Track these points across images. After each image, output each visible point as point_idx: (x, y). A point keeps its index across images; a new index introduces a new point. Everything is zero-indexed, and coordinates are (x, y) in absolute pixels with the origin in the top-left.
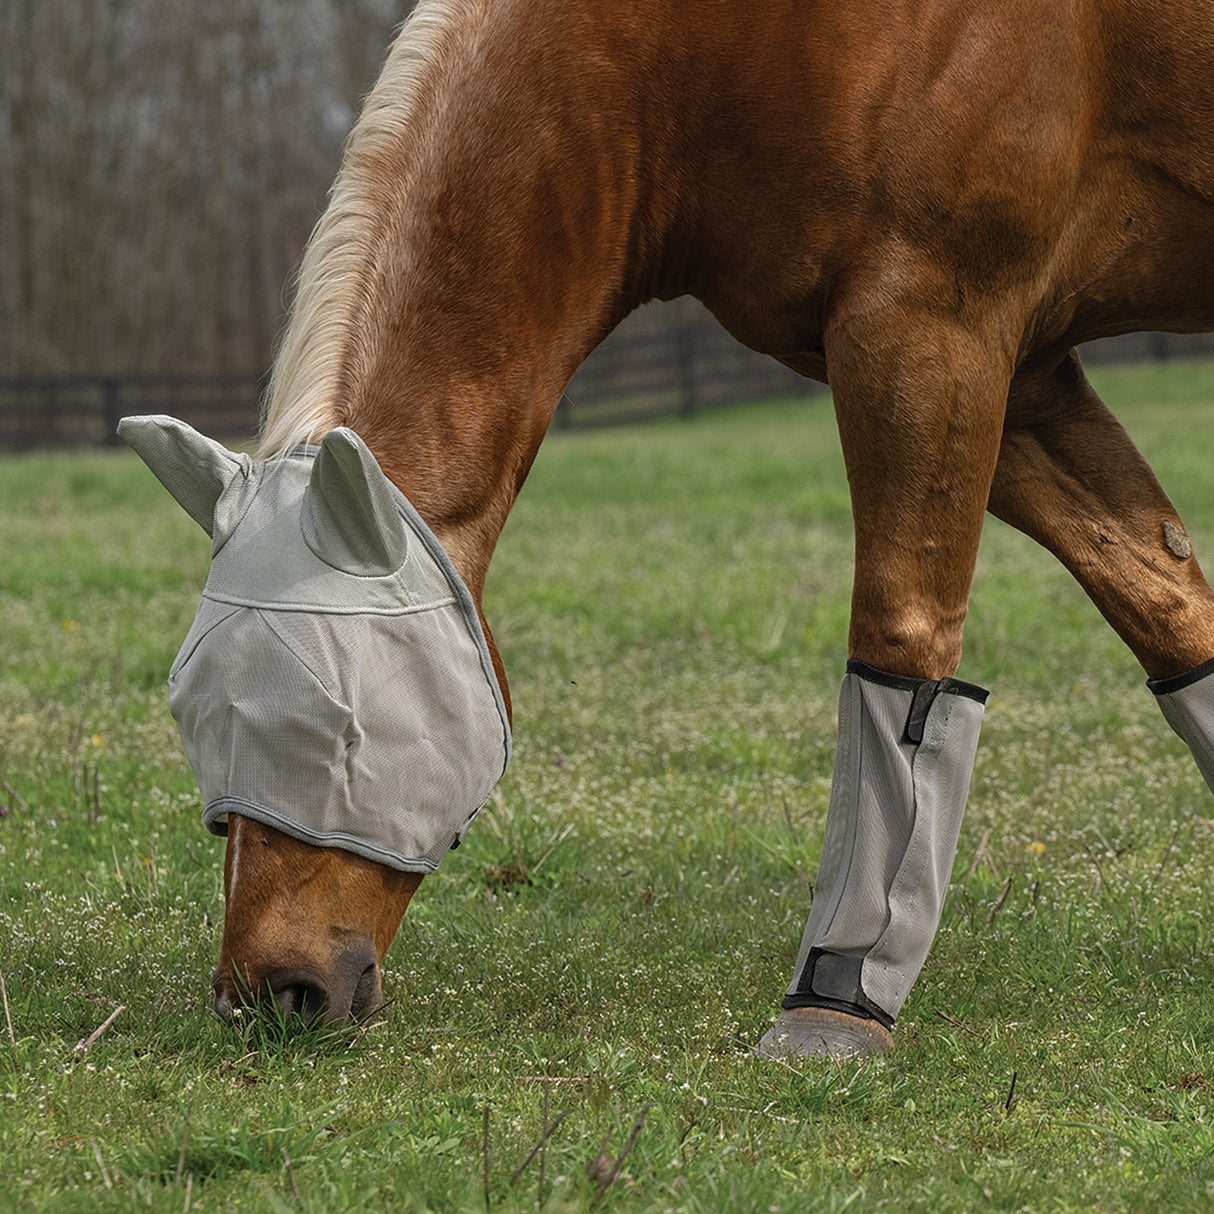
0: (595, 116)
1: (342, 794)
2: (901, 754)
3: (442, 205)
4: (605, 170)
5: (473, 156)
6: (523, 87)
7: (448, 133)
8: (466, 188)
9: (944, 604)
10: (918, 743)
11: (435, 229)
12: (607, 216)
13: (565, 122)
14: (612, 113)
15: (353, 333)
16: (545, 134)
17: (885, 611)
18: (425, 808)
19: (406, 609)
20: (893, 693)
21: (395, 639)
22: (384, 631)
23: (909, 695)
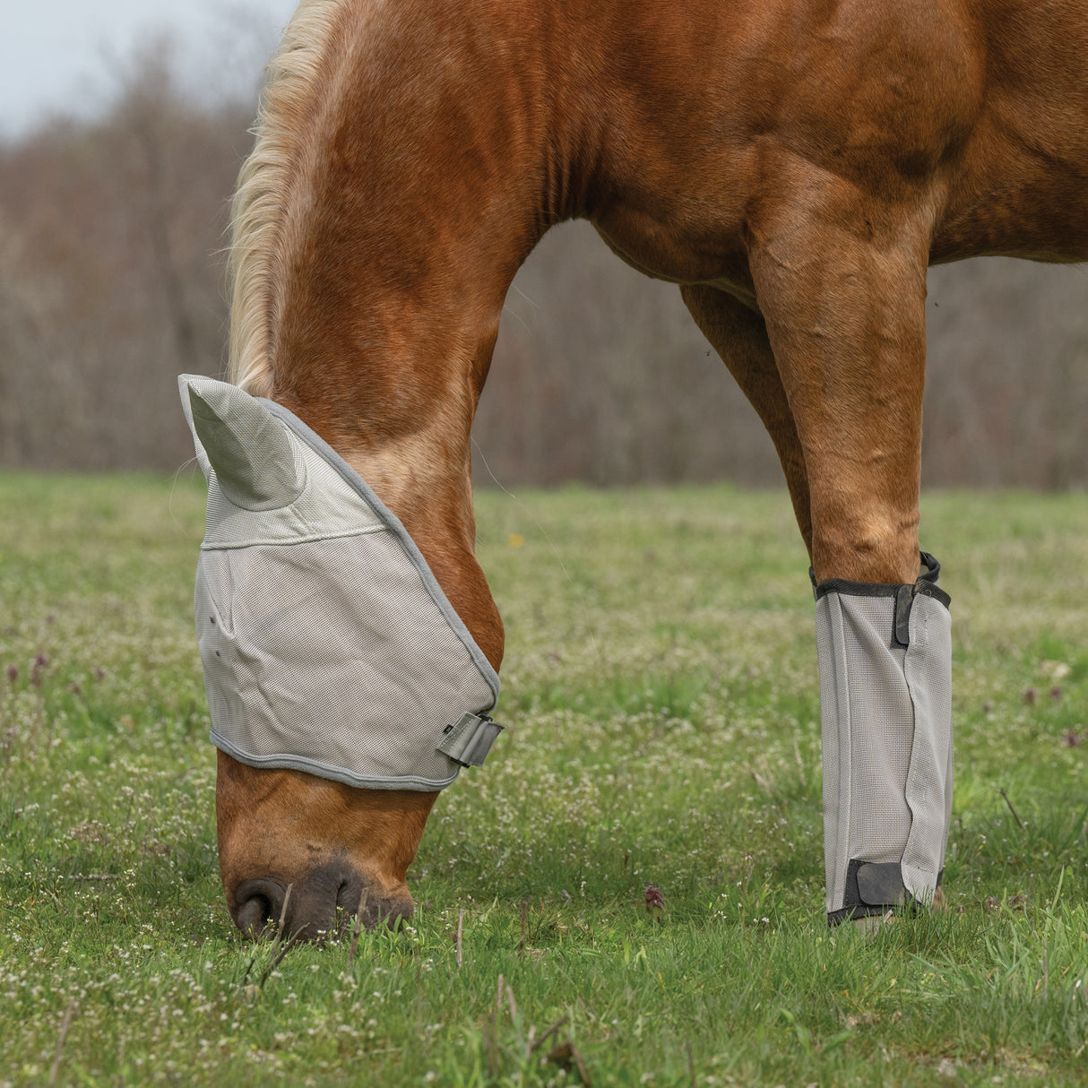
0: (502, 43)
3: (339, 142)
4: (514, 91)
5: (371, 89)
6: (423, 19)
7: (350, 71)
8: (362, 120)
9: (902, 509)
10: (906, 646)
11: (332, 164)
12: (519, 139)
13: (471, 47)
14: (518, 40)
16: (447, 61)
17: (850, 521)
19: (302, 539)
20: (874, 601)
21: (295, 566)
22: (283, 561)
23: (890, 600)
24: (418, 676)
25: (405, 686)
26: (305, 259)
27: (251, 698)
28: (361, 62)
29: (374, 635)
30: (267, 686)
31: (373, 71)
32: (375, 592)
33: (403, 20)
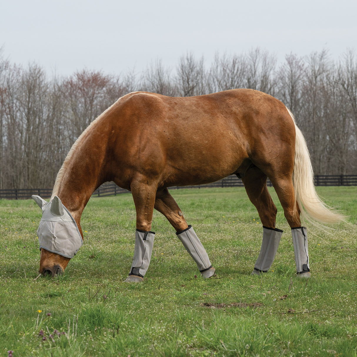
1: (54, 245)
2: (143, 241)
3: (73, 169)
6: (84, 153)
8: (76, 166)
9: (149, 221)
10: (146, 240)
11: (71, 172)
13: (90, 158)
15: (60, 185)
16: (87, 159)
17: (141, 222)
18: (68, 248)
19: (63, 221)
20: (142, 233)
21: (62, 225)
22: (60, 224)
23: (144, 233)
24: (75, 242)
25: (73, 243)
26: (67, 184)
27: (53, 242)
28: (76, 158)
29: (70, 236)
30: (55, 241)
31: (78, 160)
32: (71, 230)
33: (82, 153)
